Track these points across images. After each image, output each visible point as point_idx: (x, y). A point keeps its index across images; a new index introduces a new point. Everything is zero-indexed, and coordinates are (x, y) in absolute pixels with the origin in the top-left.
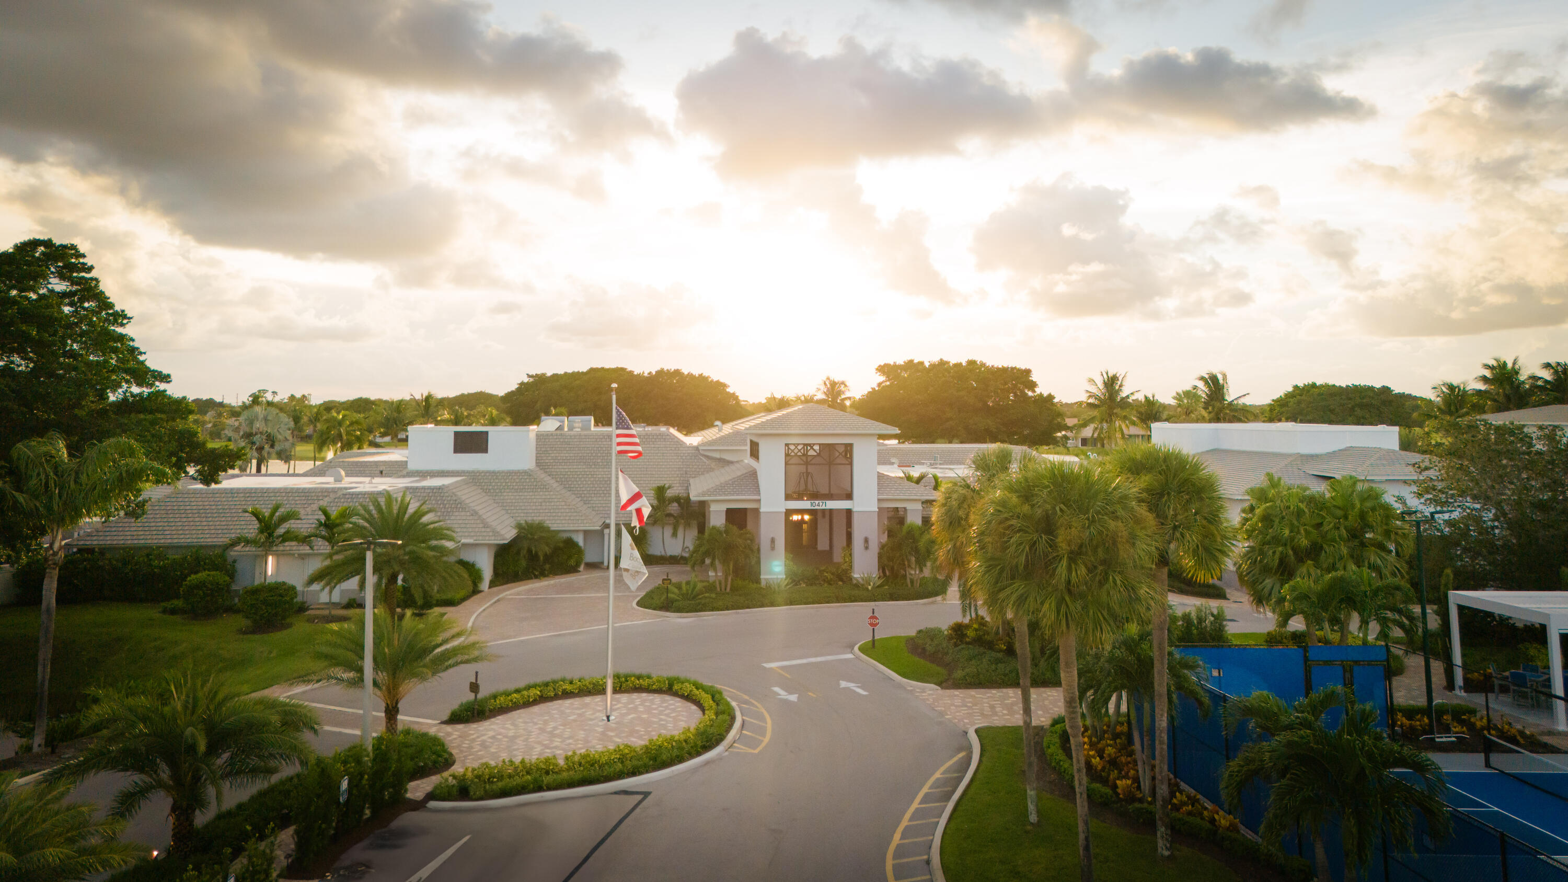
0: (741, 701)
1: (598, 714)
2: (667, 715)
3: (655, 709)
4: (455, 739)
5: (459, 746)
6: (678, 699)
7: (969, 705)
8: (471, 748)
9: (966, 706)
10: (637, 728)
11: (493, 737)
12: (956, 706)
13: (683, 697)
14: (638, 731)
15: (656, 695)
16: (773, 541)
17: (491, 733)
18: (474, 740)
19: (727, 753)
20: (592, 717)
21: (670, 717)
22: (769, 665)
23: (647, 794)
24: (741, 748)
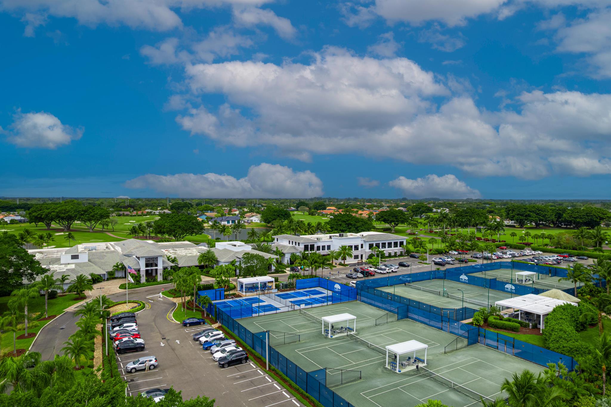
15: (132, 303)
16: (143, 275)
20: (125, 307)
22: (147, 297)
23: (138, 314)
24: (147, 308)
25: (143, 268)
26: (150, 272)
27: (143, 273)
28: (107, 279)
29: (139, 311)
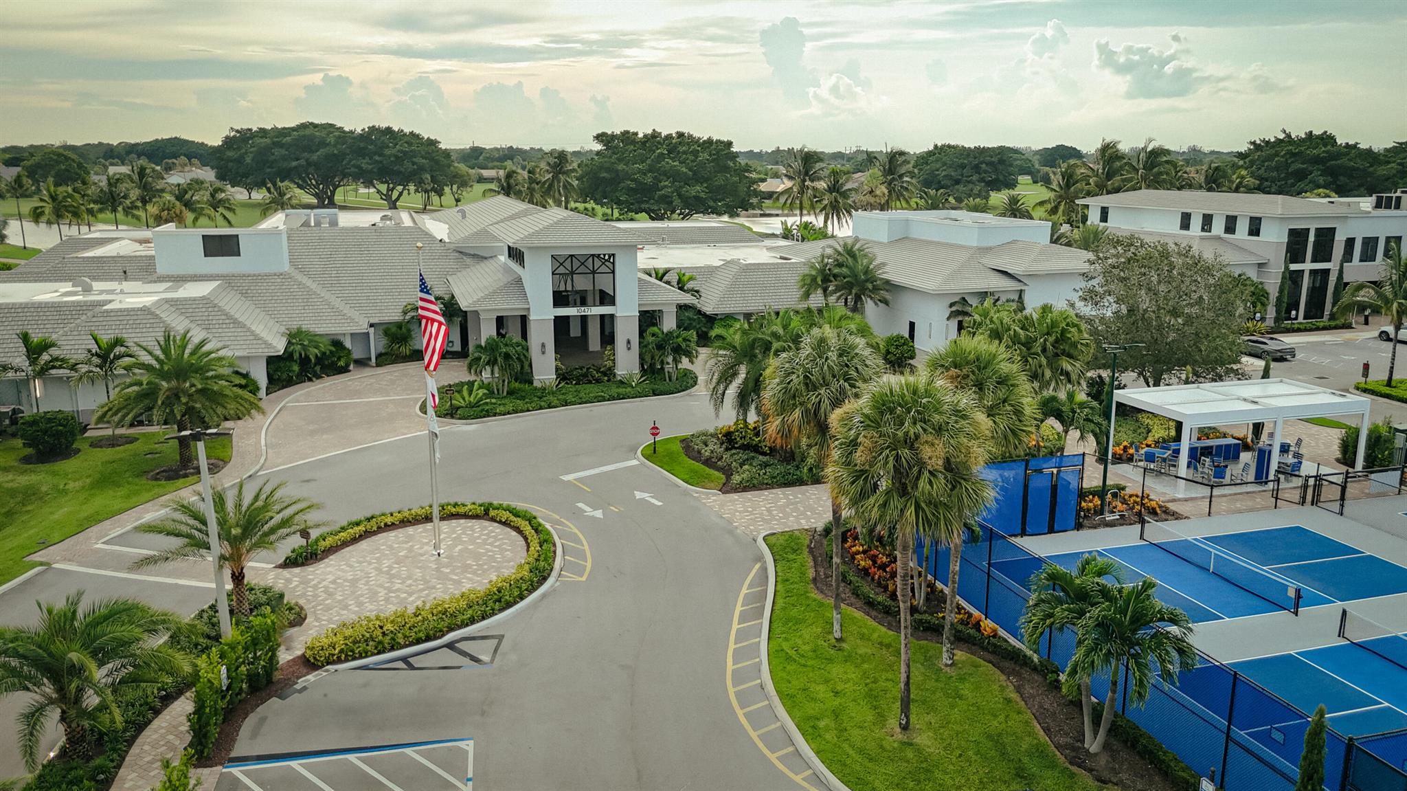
0: (554, 523)
1: (426, 548)
2: (491, 544)
3: (479, 538)
4: (297, 586)
5: (304, 595)
6: (496, 524)
7: (750, 509)
8: (315, 596)
9: (748, 511)
10: (468, 562)
11: (334, 582)
12: (740, 512)
13: (500, 522)
14: (470, 566)
15: (474, 521)
16: (543, 345)
17: (331, 578)
18: (315, 587)
19: (558, 583)
20: (420, 551)
21: (496, 547)
22: (566, 478)
23: (501, 638)
24: (569, 576)
25: (543, 313)
26: (575, 331)
27: (542, 336)
28: (379, 356)
29: (509, 605)
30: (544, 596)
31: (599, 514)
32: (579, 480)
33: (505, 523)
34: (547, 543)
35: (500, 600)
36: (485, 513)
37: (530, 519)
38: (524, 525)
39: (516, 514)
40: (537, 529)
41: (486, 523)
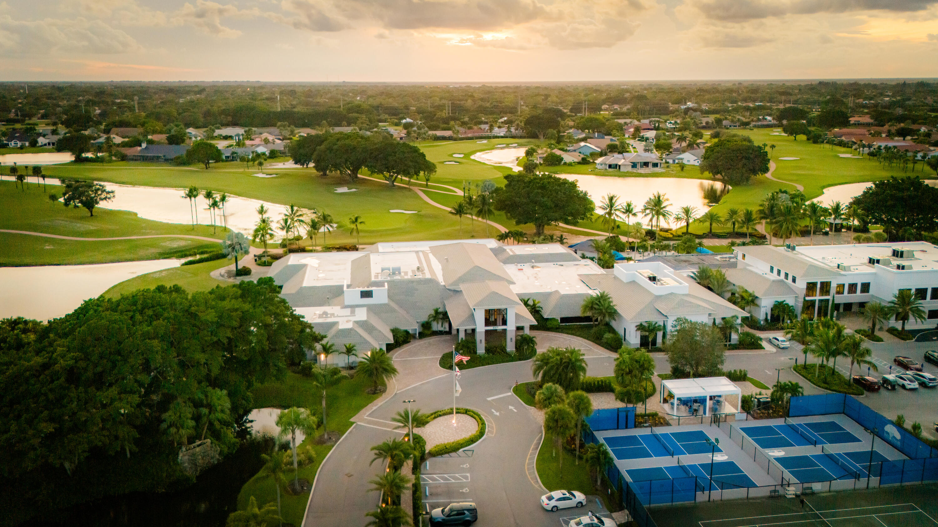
0: (485, 417)
2: (468, 423)
3: (465, 420)
5: (424, 436)
6: (469, 416)
8: (427, 436)
9: (542, 416)
11: (430, 432)
12: (539, 416)
14: (463, 429)
15: (463, 415)
16: (481, 341)
19: (487, 436)
20: (450, 424)
21: (470, 424)
22: (489, 399)
23: (473, 451)
24: (490, 435)
25: (481, 328)
27: (480, 336)
28: (419, 334)
29: (475, 442)
30: (483, 440)
31: (498, 414)
32: (493, 400)
33: (472, 416)
34: (483, 424)
35: (472, 441)
36: (466, 412)
37: (479, 416)
38: (477, 417)
39: (474, 413)
40: (481, 419)
41: (466, 416)
